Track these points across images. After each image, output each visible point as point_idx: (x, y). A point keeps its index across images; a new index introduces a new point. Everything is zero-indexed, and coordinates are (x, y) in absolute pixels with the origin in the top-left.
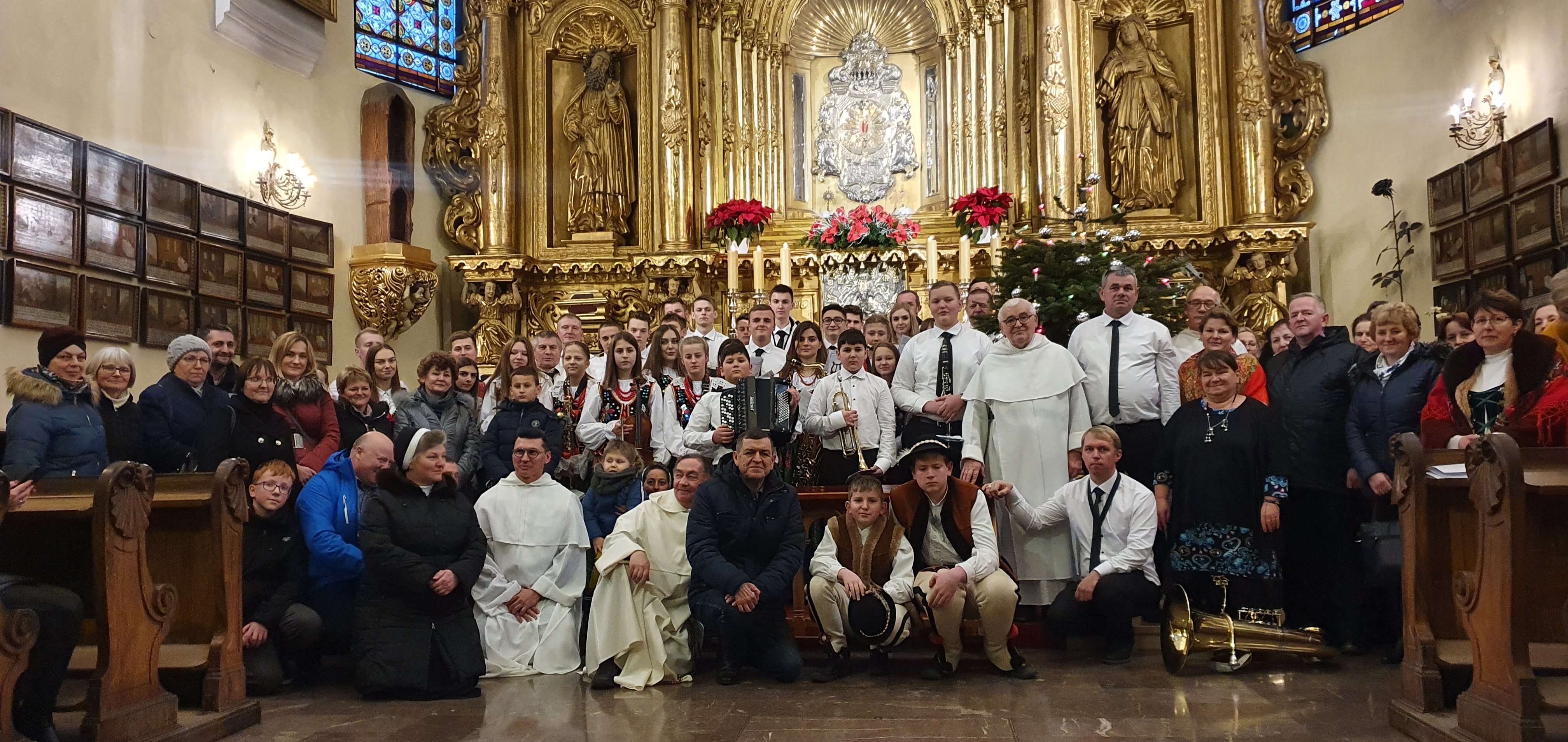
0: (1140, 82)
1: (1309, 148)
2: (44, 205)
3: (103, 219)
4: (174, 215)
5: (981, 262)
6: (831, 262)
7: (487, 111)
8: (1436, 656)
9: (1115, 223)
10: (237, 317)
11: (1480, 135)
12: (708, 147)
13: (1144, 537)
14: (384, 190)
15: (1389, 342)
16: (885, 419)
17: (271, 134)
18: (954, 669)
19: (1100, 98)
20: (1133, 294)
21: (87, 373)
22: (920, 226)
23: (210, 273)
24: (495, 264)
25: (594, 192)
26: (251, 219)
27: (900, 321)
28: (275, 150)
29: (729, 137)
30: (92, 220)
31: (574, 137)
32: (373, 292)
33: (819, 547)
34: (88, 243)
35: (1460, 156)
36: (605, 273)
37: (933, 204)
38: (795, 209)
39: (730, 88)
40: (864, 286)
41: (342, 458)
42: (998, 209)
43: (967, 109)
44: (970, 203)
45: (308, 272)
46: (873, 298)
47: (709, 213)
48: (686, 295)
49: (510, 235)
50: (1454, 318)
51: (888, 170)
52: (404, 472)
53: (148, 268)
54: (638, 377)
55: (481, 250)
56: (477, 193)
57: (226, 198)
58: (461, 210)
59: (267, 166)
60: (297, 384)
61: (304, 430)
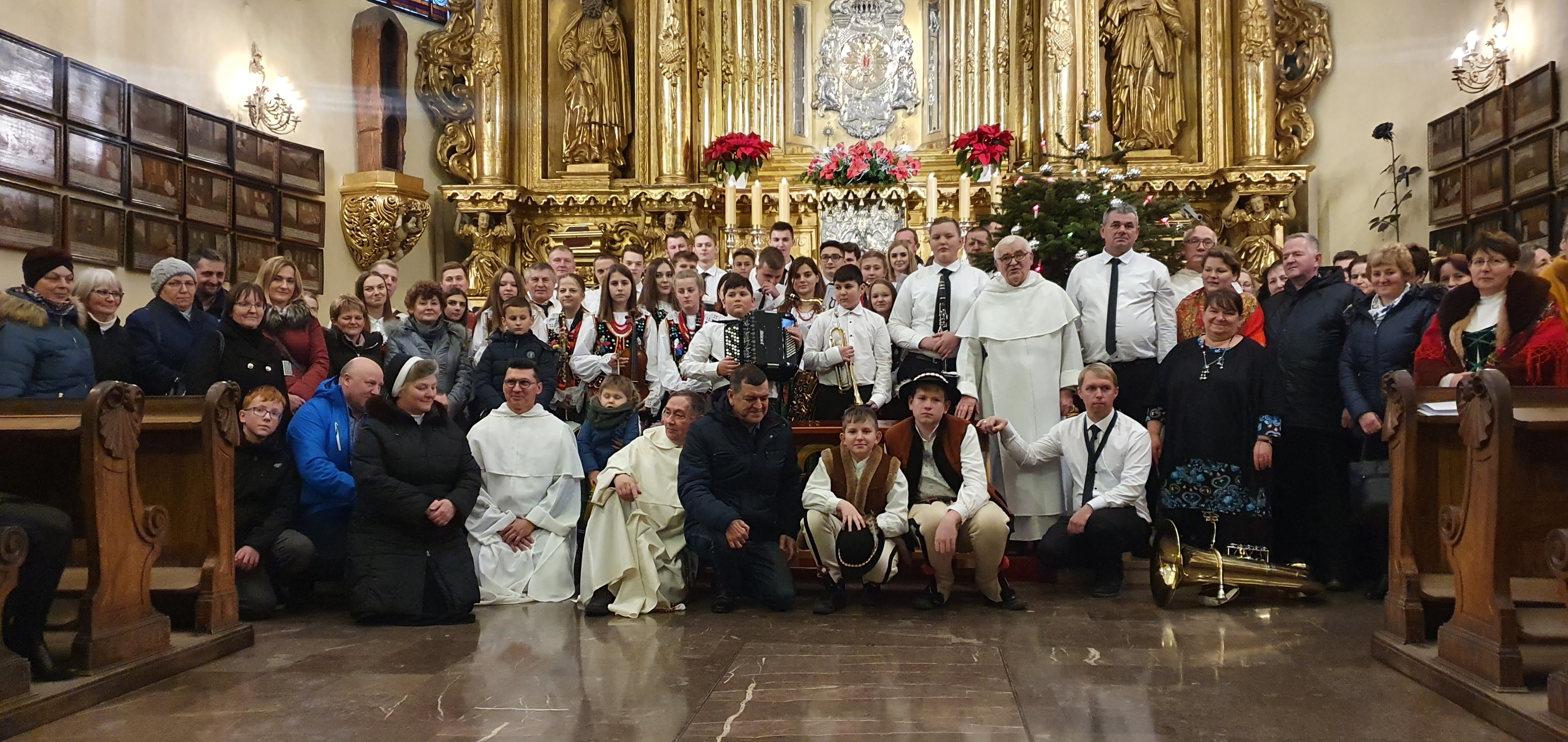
0: (1145, 20)
1: (1311, 90)
2: (24, 122)
3: (86, 139)
4: (162, 137)
5: (980, 200)
6: (830, 199)
7: (481, 37)
8: (1419, 589)
9: (1116, 163)
10: (226, 243)
11: (1482, 79)
12: (706, 78)
13: (1137, 474)
14: (377, 117)
15: (1384, 283)
16: (881, 356)
17: (259, 56)
18: (946, 599)
19: (1104, 36)
20: (1133, 232)
21: (73, 295)
22: (920, 163)
23: (198, 198)
24: (489, 194)
25: (590, 123)
26: (239, 143)
27: (899, 258)
28: (263, 73)
29: (728, 68)
30: (75, 140)
31: (570, 66)
32: (365, 221)
33: (812, 477)
34: (71, 163)
35: (1462, 100)
36: (601, 206)
37: (933, 142)
38: (794, 144)
39: (729, 17)
40: (862, 224)
41: (333, 385)
42: (999, 147)
43: (970, 44)
44: (970, 140)
45: (298, 199)
46: (872, 236)
47: (707, 146)
49: (504, 165)
50: (1449, 260)
51: (889, 105)
52: (395, 399)
53: (133, 190)
54: (633, 309)
55: (474, 180)
56: (470, 122)
57: (214, 121)
58: (455, 139)
59: (255, 89)
60: (285, 310)
61: (293, 355)
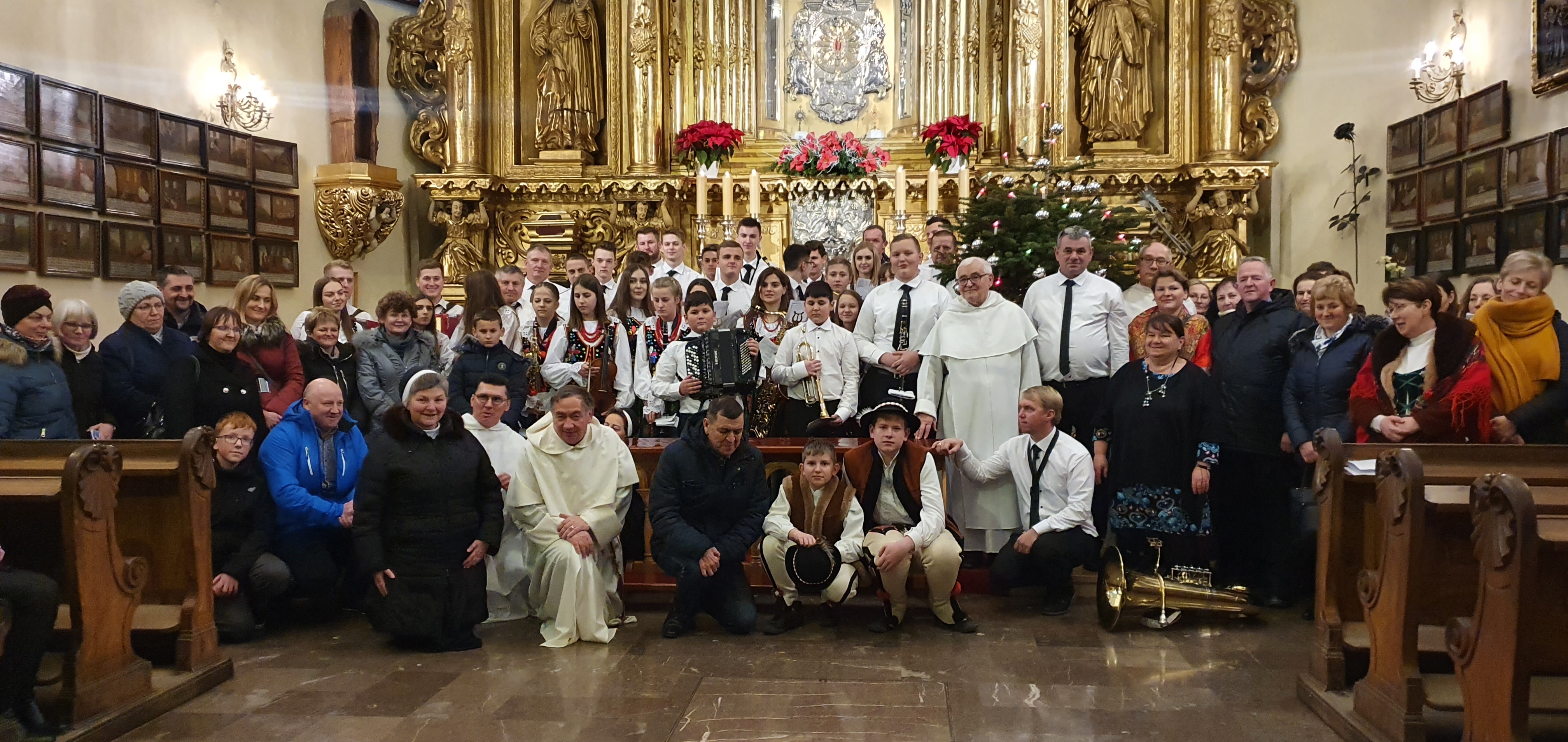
0: (1114, 11)
1: (1277, 85)
3: (60, 154)
4: (132, 144)
5: (949, 192)
6: (800, 189)
7: (453, 24)
8: (1341, 640)
9: (1083, 155)
10: (201, 244)
11: (1439, 90)
12: (678, 65)
13: (1083, 499)
14: (349, 111)
15: (1327, 316)
16: (848, 371)
17: (230, 54)
18: (899, 623)
19: (1073, 26)
20: (1087, 256)
22: (890, 152)
23: (172, 202)
24: (462, 183)
25: (562, 109)
26: (212, 143)
27: (864, 261)
28: (235, 71)
29: (700, 54)
30: (48, 156)
31: (542, 53)
32: (339, 212)
33: (773, 505)
34: (45, 180)
35: (1420, 107)
36: (572, 193)
37: (903, 127)
38: (766, 129)
39: (701, 3)
40: (832, 214)
42: (968, 139)
43: (941, 31)
44: (940, 130)
45: (272, 194)
46: (842, 225)
47: (678, 133)
48: (655, 219)
49: (476, 153)
51: (860, 90)
53: (108, 200)
55: (447, 168)
56: (443, 107)
57: (186, 123)
58: (427, 125)
59: (227, 88)
60: (260, 328)
61: (269, 374)
